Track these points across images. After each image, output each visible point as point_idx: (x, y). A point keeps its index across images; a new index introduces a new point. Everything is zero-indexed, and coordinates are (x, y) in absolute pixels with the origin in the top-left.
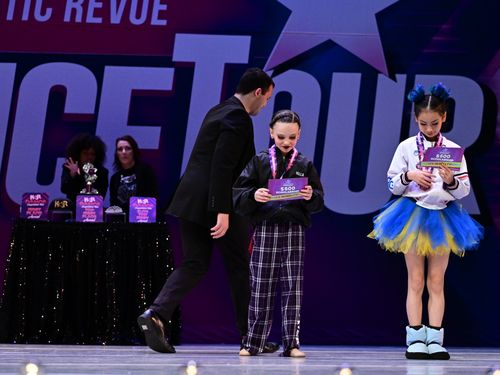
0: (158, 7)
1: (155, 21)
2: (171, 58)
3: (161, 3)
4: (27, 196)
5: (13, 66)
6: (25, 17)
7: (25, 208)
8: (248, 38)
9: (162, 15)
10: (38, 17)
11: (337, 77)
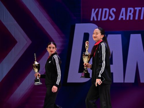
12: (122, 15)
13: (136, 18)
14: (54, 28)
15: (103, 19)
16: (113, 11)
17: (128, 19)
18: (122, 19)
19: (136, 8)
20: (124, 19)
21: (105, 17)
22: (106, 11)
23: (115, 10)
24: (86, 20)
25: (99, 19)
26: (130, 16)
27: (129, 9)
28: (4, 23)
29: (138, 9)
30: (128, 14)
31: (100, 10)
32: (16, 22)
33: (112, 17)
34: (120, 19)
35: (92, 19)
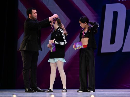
14: (88, 8)
28: (48, 7)
32: (57, 6)
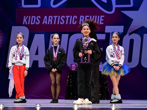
0: (101, 20)
1: (101, 23)
2: (105, 32)
3: (102, 19)
4: (72, 65)
5: (68, 35)
6: (70, 23)
7: (71, 68)
8: (123, 26)
9: (102, 22)
10: (73, 23)
11: (145, 35)
12: (45, 21)
13: (55, 23)
15: (32, 23)
16: (38, 18)
17: (49, 23)
18: (45, 23)
19: (54, 16)
20: (46, 24)
21: (33, 22)
22: (34, 18)
23: (40, 17)
24: (20, 24)
25: (29, 24)
26: (50, 22)
27: (50, 17)
29: (55, 17)
30: (49, 20)
31: (30, 17)
33: (38, 22)
34: (43, 24)
35: (24, 24)
